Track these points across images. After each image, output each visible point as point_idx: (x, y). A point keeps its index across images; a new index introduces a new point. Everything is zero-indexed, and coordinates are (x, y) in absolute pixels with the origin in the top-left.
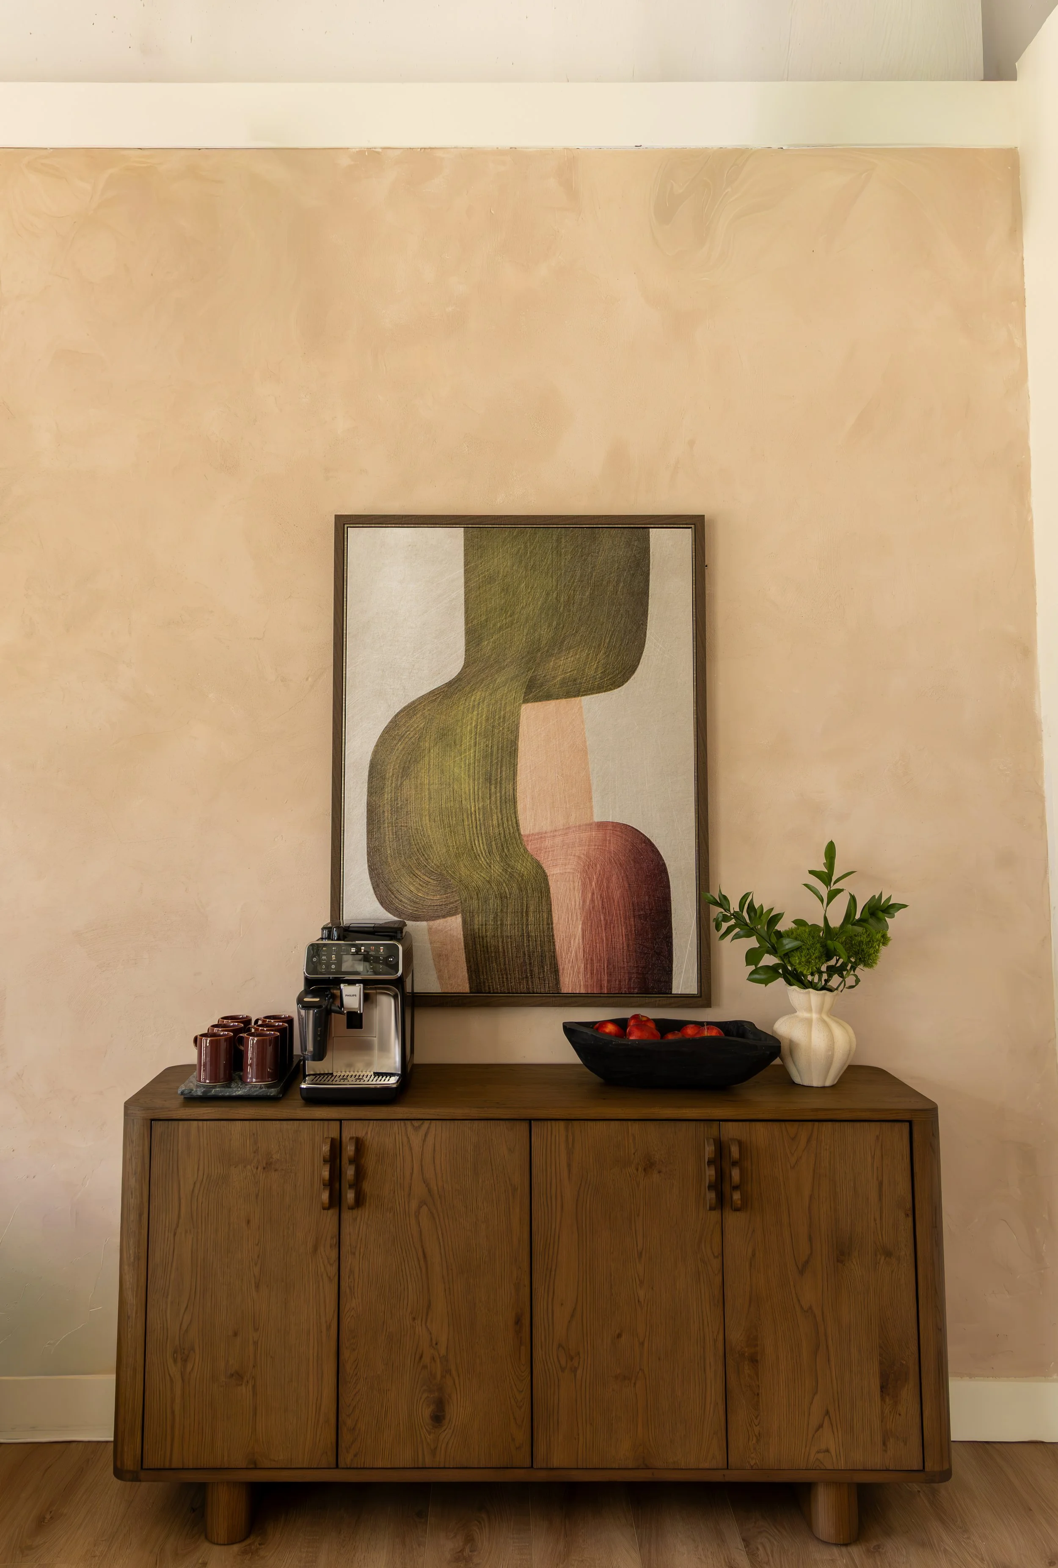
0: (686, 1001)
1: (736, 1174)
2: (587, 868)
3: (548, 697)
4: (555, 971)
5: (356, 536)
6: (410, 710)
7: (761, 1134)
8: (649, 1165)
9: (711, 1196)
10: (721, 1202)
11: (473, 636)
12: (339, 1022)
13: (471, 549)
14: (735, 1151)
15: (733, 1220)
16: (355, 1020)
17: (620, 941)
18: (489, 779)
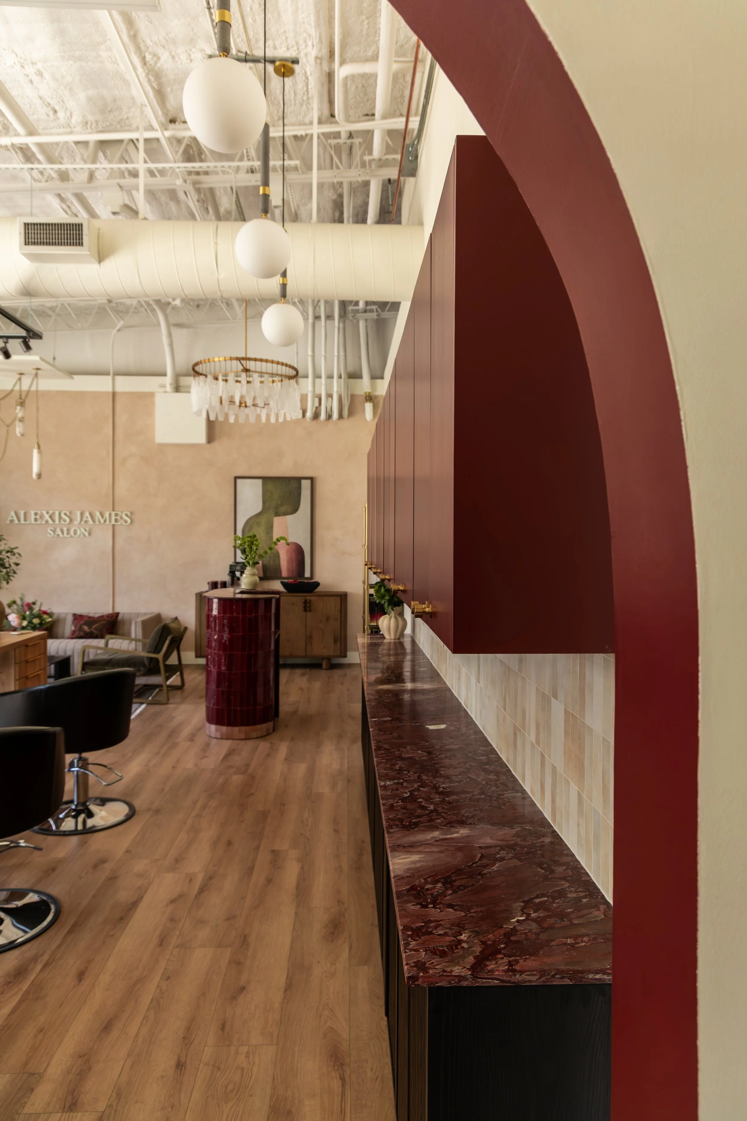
0: (308, 578)
1: (308, 605)
2: (288, 551)
3: (280, 516)
4: (281, 572)
5: (239, 481)
6: (250, 519)
7: (313, 598)
8: (293, 604)
9: (303, 609)
10: (305, 610)
11: (264, 502)
12: (235, 579)
13: (264, 485)
14: (308, 601)
15: (308, 614)
16: (239, 579)
17: (294, 566)
18: (267, 533)
